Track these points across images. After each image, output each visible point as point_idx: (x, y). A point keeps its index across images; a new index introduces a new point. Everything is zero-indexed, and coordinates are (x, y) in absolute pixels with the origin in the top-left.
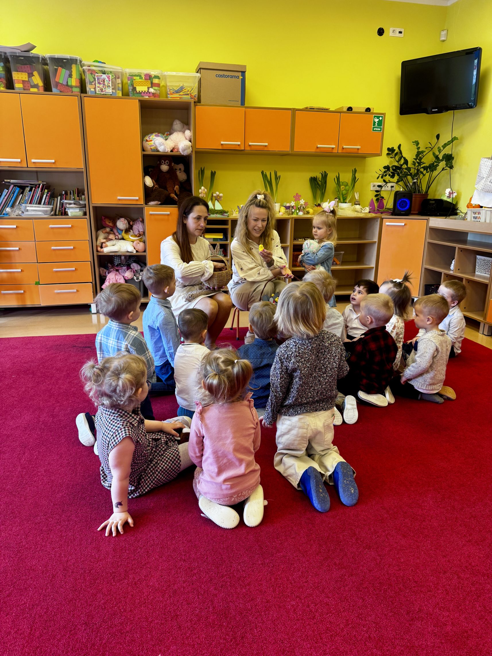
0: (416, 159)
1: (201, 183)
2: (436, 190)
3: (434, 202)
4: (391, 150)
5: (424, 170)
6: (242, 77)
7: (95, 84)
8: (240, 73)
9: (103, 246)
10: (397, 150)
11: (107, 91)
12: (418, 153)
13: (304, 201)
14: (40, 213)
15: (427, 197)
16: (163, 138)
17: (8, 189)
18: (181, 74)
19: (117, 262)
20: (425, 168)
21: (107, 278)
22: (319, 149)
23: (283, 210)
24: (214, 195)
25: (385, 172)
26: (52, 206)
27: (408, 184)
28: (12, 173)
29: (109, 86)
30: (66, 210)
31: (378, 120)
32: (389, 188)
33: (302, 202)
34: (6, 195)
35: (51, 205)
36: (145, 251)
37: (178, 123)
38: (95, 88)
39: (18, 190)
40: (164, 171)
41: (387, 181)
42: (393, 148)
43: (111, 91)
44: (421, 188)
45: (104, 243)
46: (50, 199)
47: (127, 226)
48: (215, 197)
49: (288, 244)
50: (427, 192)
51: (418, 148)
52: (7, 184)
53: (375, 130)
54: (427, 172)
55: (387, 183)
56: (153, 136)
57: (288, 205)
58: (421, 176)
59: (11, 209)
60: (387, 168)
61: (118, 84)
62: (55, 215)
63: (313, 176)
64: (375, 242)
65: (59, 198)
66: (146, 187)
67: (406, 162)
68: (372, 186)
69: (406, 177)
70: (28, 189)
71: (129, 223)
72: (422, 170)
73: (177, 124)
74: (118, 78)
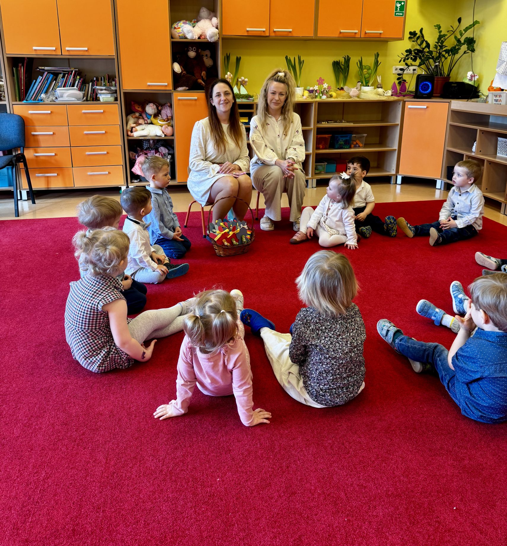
0: (438, 43)
1: (226, 68)
2: (457, 74)
3: (456, 85)
4: (413, 34)
5: (446, 53)
9: (133, 131)
10: (419, 34)
12: (440, 37)
13: (327, 85)
14: (74, 99)
15: (449, 80)
16: (190, 25)
17: (42, 76)
19: (146, 146)
20: (447, 51)
21: (137, 162)
22: (342, 34)
23: (306, 93)
24: (240, 80)
25: (407, 56)
26: (83, 92)
27: (430, 67)
28: (45, 61)
30: (98, 96)
31: (400, 5)
32: (412, 71)
33: (325, 86)
34: (40, 82)
35: (82, 91)
36: (173, 135)
37: (204, 10)
39: (51, 76)
40: (192, 57)
41: (409, 64)
42: (415, 32)
44: (443, 71)
45: (134, 127)
46: (82, 85)
47: (156, 111)
48: (240, 82)
49: (312, 126)
50: (449, 75)
51: (440, 32)
52: (41, 71)
53: (397, 15)
54: (449, 56)
55: (409, 66)
56: (181, 24)
57: (311, 89)
58: (443, 59)
59: (46, 95)
60: (409, 51)
62: (87, 100)
63: (336, 60)
64: (398, 124)
65: (91, 84)
66: (174, 73)
67: (428, 45)
68: (394, 69)
69: (428, 60)
70: (61, 75)
71: (157, 108)
72: (444, 53)
73: (204, 12)
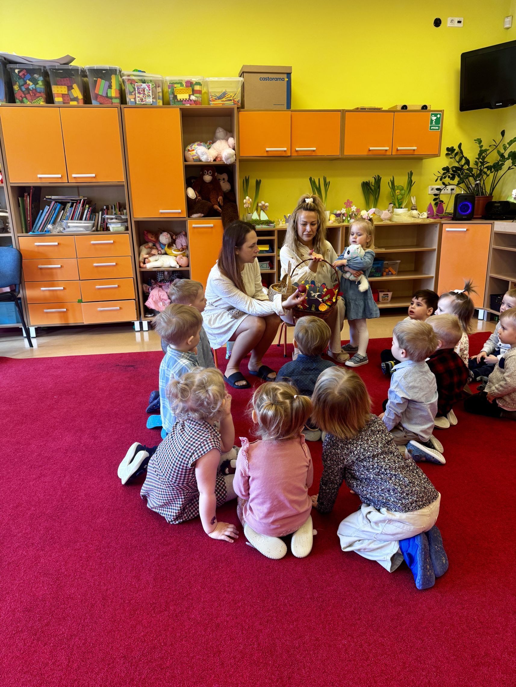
0: (478, 159)
1: (245, 192)
2: (501, 192)
3: (499, 204)
4: (450, 150)
5: (488, 170)
6: (287, 79)
7: (135, 94)
8: (286, 75)
9: (146, 262)
10: (457, 150)
11: (147, 101)
12: (481, 152)
13: (356, 208)
14: (82, 229)
15: (492, 199)
16: (206, 147)
17: (49, 206)
18: (223, 79)
19: (160, 278)
20: (489, 168)
21: (150, 295)
22: (371, 152)
23: (333, 218)
24: (260, 204)
25: (444, 174)
26: (93, 222)
27: (470, 186)
28: (53, 189)
29: (149, 96)
30: (108, 226)
31: (435, 118)
32: (449, 191)
33: (354, 208)
34: (47, 212)
35: (92, 220)
36: (188, 266)
37: (221, 130)
38: (135, 99)
39: (59, 206)
40: (207, 182)
41: (446, 183)
42: (453, 147)
43: (151, 101)
44: (485, 190)
45: (147, 258)
46: (91, 214)
47: (170, 241)
48: (260, 207)
50: (491, 194)
51: (481, 147)
52: (48, 200)
53: (433, 129)
54: (491, 172)
55: (446, 185)
56: (195, 146)
57: (338, 212)
58: (484, 177)
59: (53, 225)
60: (446, 169)
61: (159, 92)
62: (97, 230)
63: (365, 181)
64: (435, 249)
65: (100, 213)
66: (188, 199)
67: (467, 162)
68: (430, 190)
69: (467, 178)
70: (69, 205)
71: (172, 238)
72: (485, 170)
73: (220, 132)
74: (158, 87)
